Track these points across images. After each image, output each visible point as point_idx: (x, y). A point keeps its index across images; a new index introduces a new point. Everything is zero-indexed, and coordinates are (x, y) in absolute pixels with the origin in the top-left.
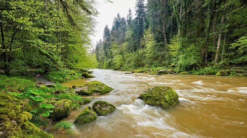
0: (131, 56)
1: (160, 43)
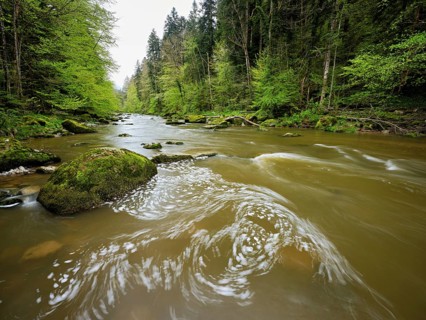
0: (192, 89)
1: (238, 65)
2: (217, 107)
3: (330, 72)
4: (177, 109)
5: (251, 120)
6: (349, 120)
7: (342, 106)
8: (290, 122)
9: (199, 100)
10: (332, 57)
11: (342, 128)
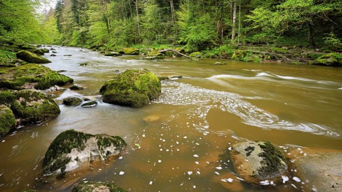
0: (121, 25)
1: (164, 8)
2: (145, 41)
3: (237, 18)
4: (104, 42)
5: (181, 52)
6: (254, 53)
7: (248, 43)
8: (212, 54)
9: (127, 34)
10: (238, 7)
11: (250, 58)
